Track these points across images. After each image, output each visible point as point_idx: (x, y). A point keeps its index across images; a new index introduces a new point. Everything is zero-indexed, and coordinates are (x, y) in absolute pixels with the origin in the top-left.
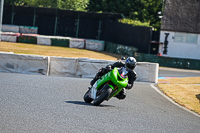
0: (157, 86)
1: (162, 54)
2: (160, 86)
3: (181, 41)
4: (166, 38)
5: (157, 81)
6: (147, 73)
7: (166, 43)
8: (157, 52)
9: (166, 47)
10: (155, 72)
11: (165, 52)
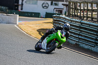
0: (18, 26)
1: (20, 10)
2: (19, 26)
3: (30, 4)
4: (22, 2)
5: (18, 24)
6: (13, 19)
7: (22, 4)
8: (18, 9)
9: (22, 7)
10: (17, 19)
11: (22, 9)
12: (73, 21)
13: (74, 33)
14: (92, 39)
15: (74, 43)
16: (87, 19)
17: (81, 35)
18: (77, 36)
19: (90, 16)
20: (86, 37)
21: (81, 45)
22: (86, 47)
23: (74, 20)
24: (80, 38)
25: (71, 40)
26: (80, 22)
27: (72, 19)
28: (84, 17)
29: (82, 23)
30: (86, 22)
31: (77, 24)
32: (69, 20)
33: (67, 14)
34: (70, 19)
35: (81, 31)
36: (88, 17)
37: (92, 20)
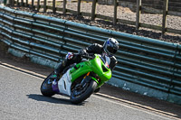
12: (20, 15)
13: (22, 37)
14: (55, 47)
15: (21, 55)
16: (45, 12)
17: (35, 41)
18: (27, 43)
19: (51, 4)
20: (43, 43)
21: (35, 59)
22: (44, 62)
23: (21, 12)
24: (31, 47)
25: (16, 49)
26: (32, 17)
27: (17, 12)
28: (39, 7)
29: (35, 18)
30: (42, 16)
31: (27, 21)
32: (11, 13)
33: (8, 2)
34: (13, 11)
35: (34, 33)
36: (46, 8)
37: (54, 13)
